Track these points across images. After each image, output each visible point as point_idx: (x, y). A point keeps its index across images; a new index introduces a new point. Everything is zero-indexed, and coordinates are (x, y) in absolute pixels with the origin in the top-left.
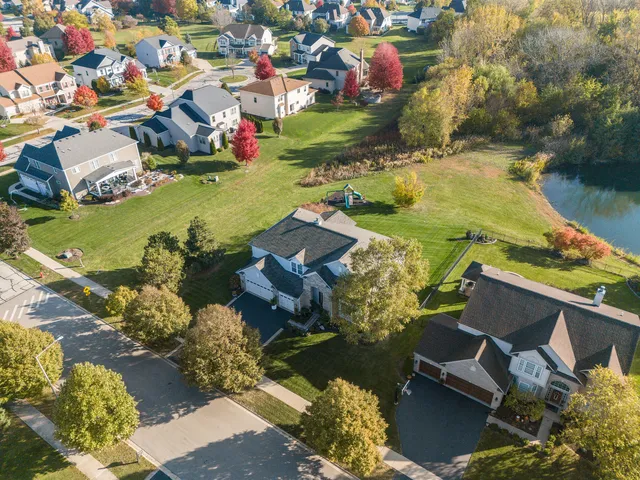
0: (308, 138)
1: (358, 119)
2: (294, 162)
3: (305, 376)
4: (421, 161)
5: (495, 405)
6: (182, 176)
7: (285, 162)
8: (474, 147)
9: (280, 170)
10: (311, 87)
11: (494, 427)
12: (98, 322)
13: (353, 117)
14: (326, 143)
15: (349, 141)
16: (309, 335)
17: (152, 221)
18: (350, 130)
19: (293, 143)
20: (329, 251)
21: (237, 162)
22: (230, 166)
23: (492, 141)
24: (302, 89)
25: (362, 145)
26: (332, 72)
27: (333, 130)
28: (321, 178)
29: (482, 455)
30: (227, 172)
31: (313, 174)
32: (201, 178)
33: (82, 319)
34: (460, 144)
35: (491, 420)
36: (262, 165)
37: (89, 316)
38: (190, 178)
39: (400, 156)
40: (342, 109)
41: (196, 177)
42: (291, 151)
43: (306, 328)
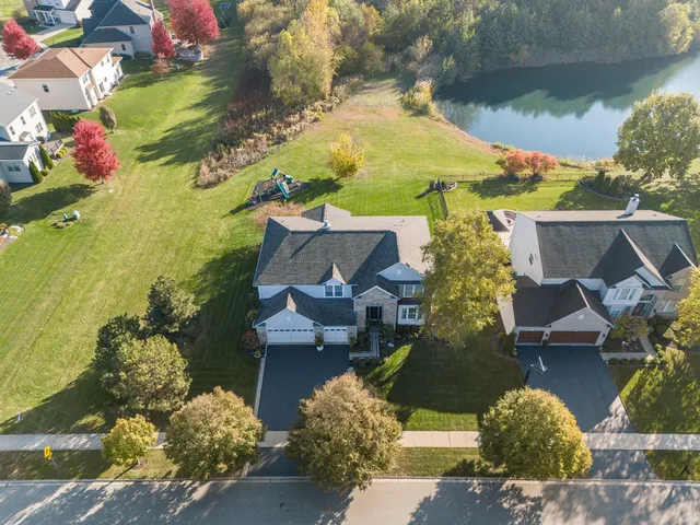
0: (153, 124)
1: (196, 86)
2: (163, 160)
3: (425, 407)
4: (316, 120)
5: (600, 341)
6: (19, 229)
7: (151, 163)
8: (354, 90)
9: (154, 176)
10: (114, 55)
11: (612, 361)
12: (95, 485)
13: (186, 84)
14: (181, 126)
15: (209, 115)
16: (386, 359)
17: (31, 307)
18: (198, 101)
19: (139, 137)
20: (365, 256)
21: (88, 182)
22: (80, 192)
23: (366, 80)
24: (105, 59)
25: (234, 117)
26: (125, 29)
27: (178, 105)
28: (221, 172)
29: (626, 392)
30: (81, 201)
31: (204, 168)
32: (51, 220)
33: (63, 495)
34: (341, 89)
35: (606, 357)
36: (124, 177)
37: (71, 485)
38: (32, 226)
39: (292, 119)
40: (168, 76)
41: (41, 222)
42: (145, 148)
43: (374, 353)
